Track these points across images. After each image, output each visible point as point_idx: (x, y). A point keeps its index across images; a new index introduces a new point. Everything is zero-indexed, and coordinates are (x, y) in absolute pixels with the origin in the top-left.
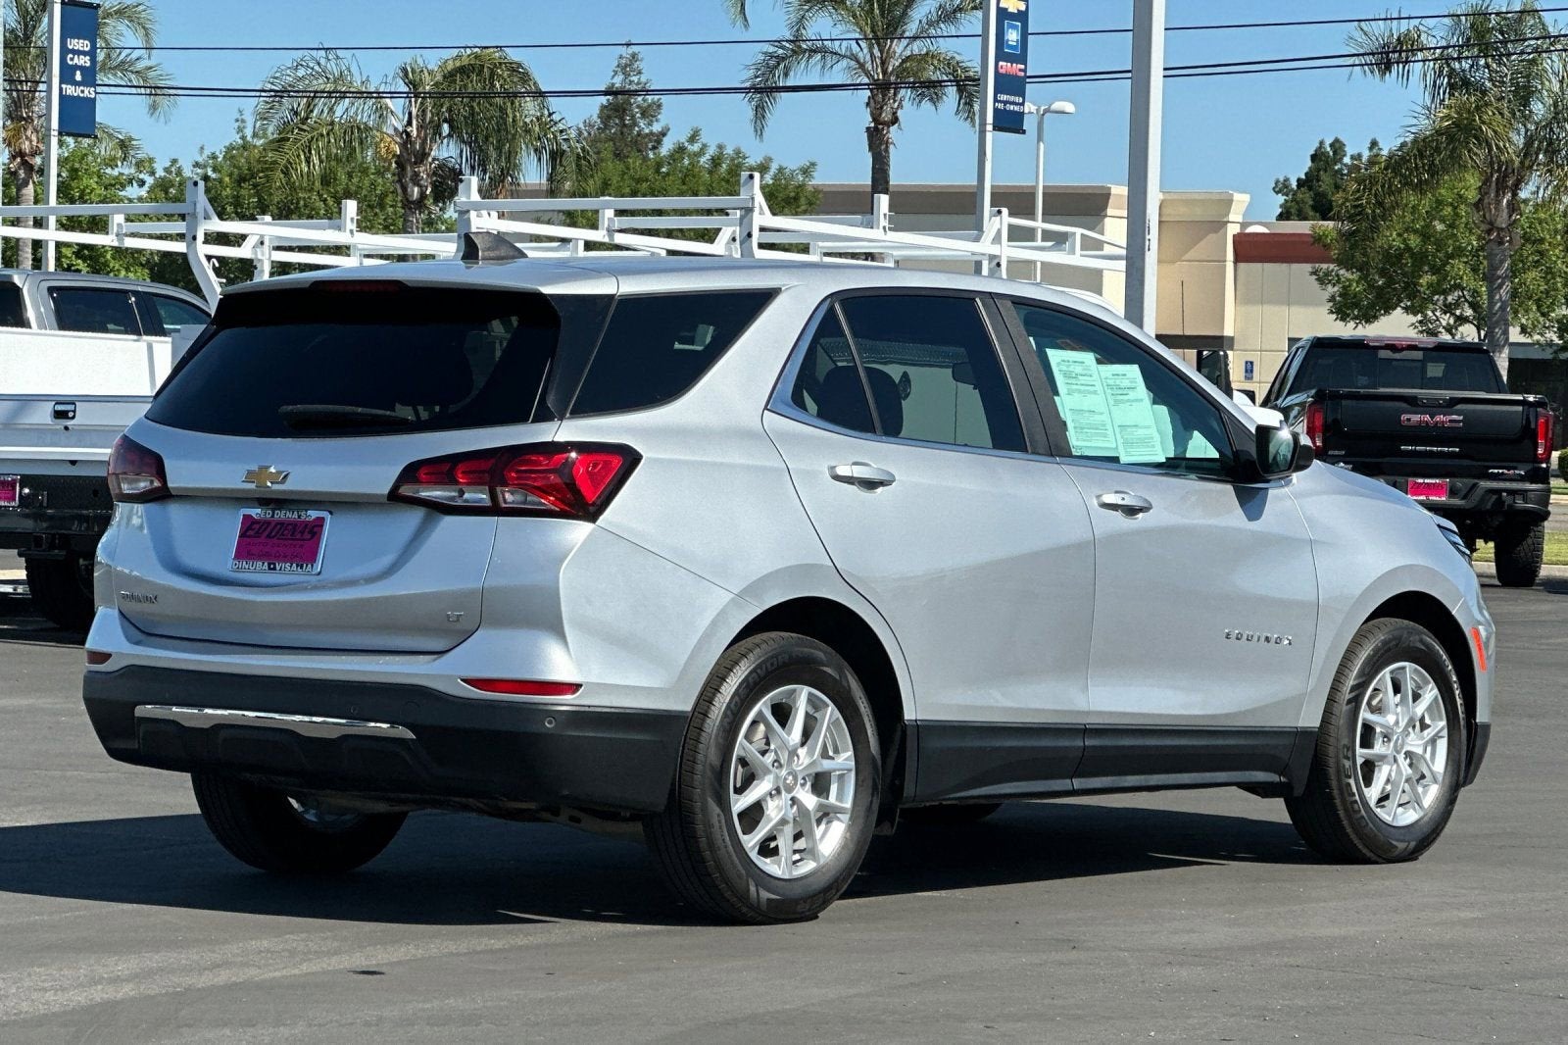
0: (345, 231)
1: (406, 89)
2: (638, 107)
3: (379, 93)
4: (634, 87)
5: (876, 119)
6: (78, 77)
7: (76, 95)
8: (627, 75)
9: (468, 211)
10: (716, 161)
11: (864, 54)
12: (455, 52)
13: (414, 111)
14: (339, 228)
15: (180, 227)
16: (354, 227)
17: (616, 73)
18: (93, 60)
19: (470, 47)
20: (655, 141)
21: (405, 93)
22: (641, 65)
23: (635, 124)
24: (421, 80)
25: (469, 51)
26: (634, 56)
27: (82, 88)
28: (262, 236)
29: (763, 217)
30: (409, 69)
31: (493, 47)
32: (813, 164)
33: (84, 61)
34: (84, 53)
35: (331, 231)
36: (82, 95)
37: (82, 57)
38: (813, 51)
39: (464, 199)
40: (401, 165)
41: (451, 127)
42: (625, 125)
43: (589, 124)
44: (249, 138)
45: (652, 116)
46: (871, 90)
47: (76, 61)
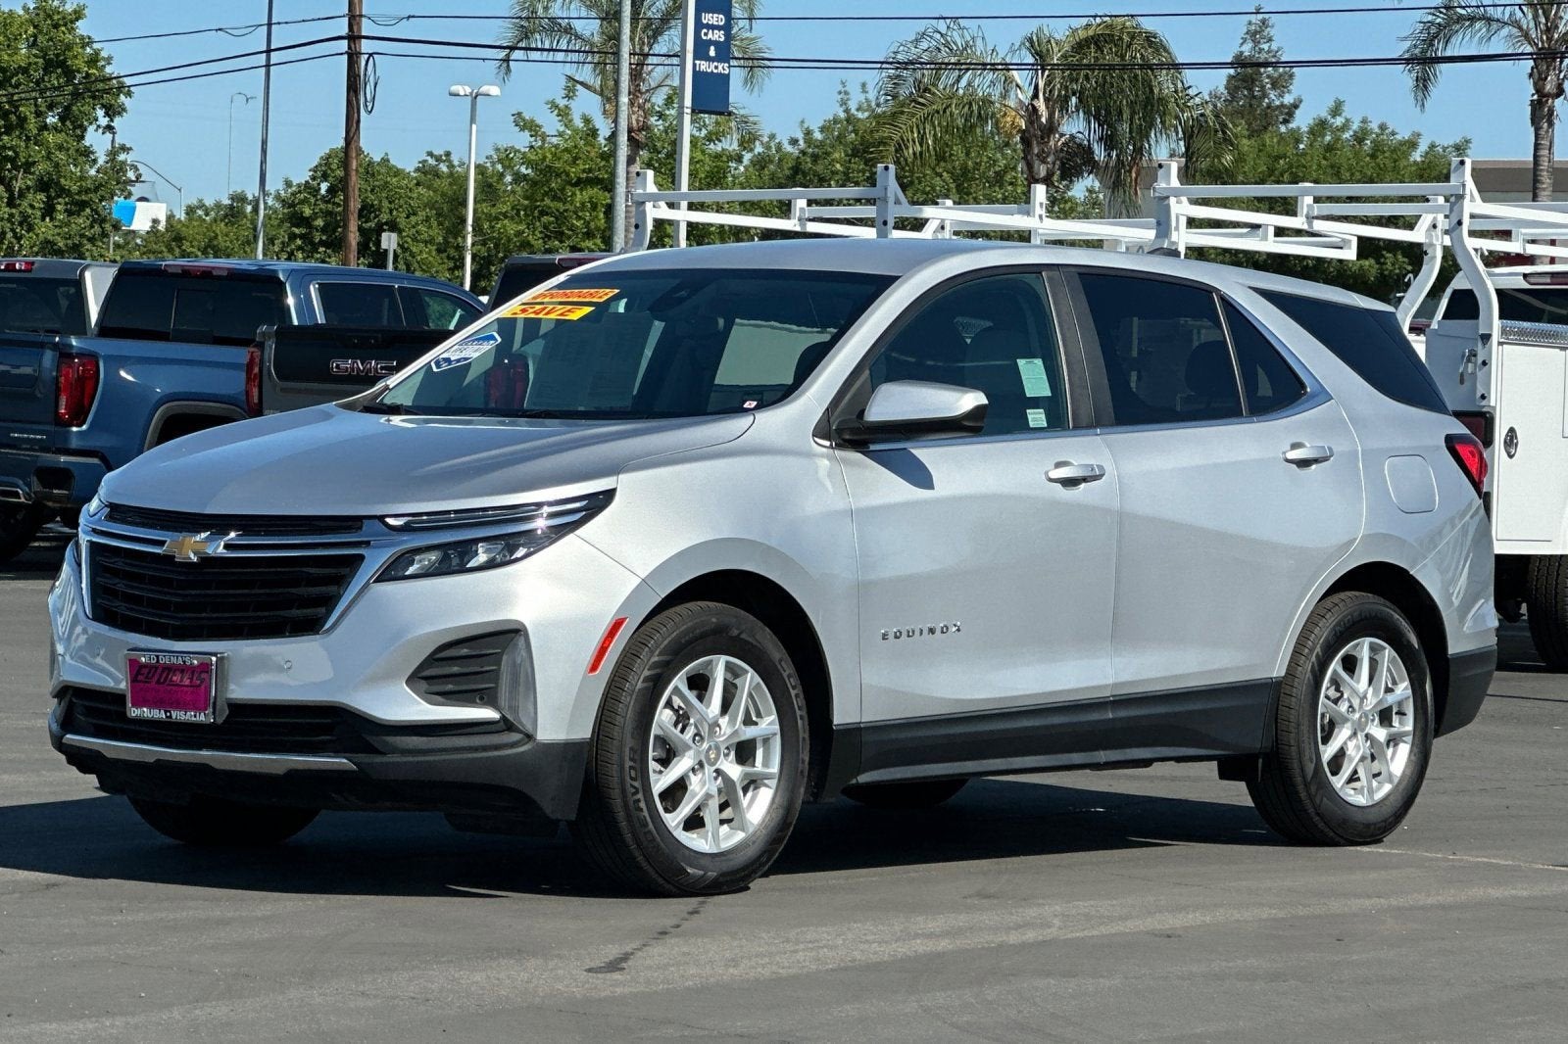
0: (1034, 216)
1: (1031, 60)
2: (1268, 77)
3: (1006, 64)
4: (1263, 57)
5: (1539, 90)
6: (712, 53)
7: (709, 71)
8: (1256, 43)
9: (1168, 197)
10: (1359, 139)
11: (1527, 22)
12: (1084, 21)
13: (1041, 84)
14: (1028, 213)
15: (870, 212)
16: (1043, 212)
17: (1244, 41)
18: (729, 37)
19: (1100, 16)
20: (1286, 114)
21: (1029, 64)
22: (1272, 32)
23: (1265, 95)
24: (1048, 50)
25: (1098, 20)
26: (1264, 22)
27: (716, 64)
28: (943, 220)
29: (1474, 204)
30: (1034, 38)
31: (1124, 16)
32: (1468, 141)
33: (718, 36)
34: (719, 28)
35: (1020, 216)
36: (715, 71)
37: (716, 31)
38: (1472, 19)
39: (1163, 185)
40: (1026, 141)
41: (1080, 100)
42: (1254, 97)
43: (1214, 96)
44: (853, 111)
45: (1283, 87)
46: (1534, 60)
47: (710, 36)
